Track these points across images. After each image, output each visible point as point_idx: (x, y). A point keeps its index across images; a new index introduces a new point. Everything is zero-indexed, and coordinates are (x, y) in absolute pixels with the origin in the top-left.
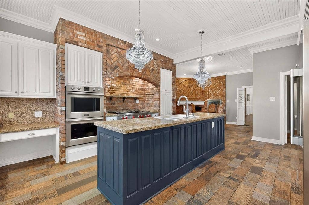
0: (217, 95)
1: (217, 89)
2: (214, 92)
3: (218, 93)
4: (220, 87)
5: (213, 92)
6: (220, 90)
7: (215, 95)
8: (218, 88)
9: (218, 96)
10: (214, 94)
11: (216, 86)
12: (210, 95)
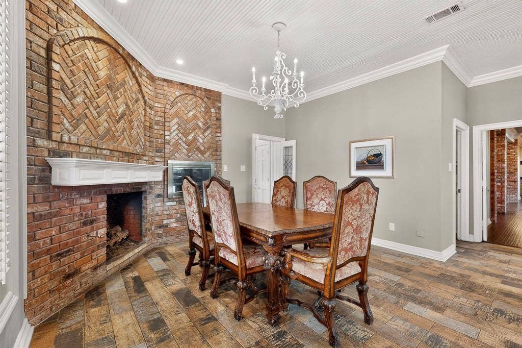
0: (198, 149)
1: (199, 128)
2: (190, 137)
3: (201, 141)
4: (207, 123)
5: (186, 135)
6: (208, 132)
7: (192, 146)
8: (200, 124)
9: (203, 153)
10: (189, 144)
11: (195, 117)
12: (177, 144)
